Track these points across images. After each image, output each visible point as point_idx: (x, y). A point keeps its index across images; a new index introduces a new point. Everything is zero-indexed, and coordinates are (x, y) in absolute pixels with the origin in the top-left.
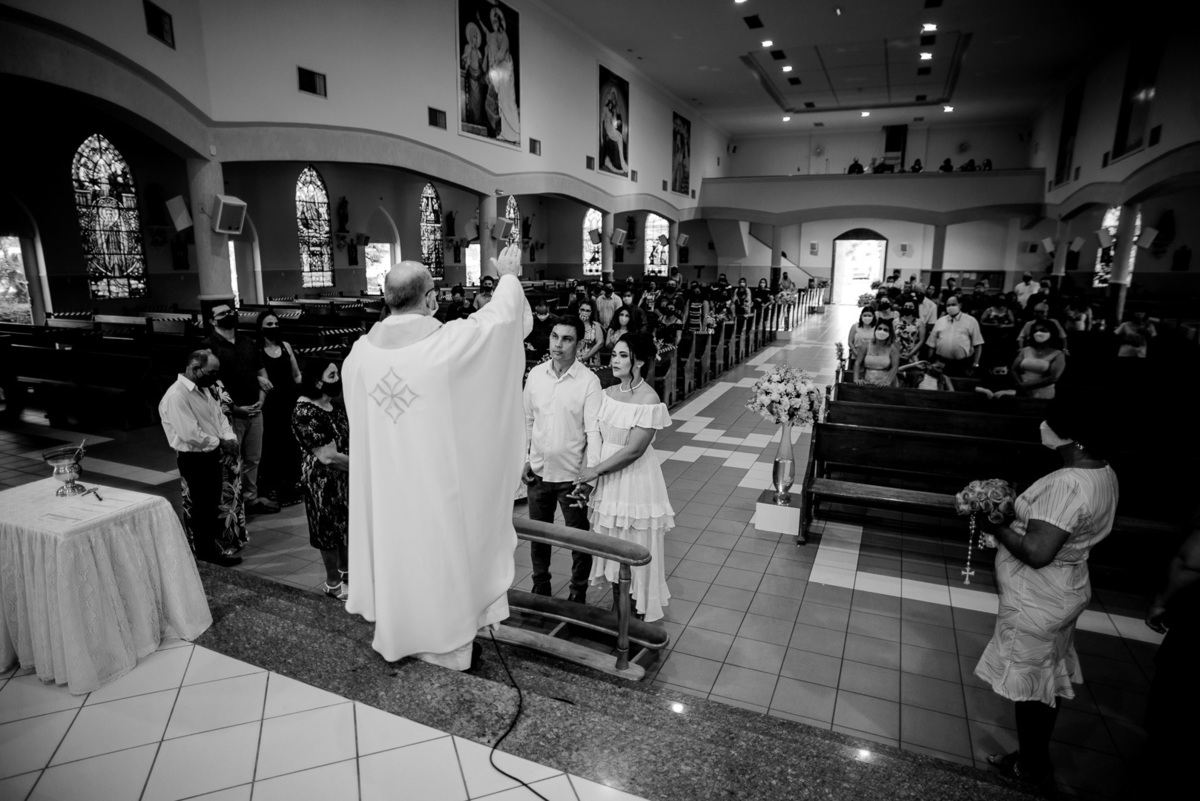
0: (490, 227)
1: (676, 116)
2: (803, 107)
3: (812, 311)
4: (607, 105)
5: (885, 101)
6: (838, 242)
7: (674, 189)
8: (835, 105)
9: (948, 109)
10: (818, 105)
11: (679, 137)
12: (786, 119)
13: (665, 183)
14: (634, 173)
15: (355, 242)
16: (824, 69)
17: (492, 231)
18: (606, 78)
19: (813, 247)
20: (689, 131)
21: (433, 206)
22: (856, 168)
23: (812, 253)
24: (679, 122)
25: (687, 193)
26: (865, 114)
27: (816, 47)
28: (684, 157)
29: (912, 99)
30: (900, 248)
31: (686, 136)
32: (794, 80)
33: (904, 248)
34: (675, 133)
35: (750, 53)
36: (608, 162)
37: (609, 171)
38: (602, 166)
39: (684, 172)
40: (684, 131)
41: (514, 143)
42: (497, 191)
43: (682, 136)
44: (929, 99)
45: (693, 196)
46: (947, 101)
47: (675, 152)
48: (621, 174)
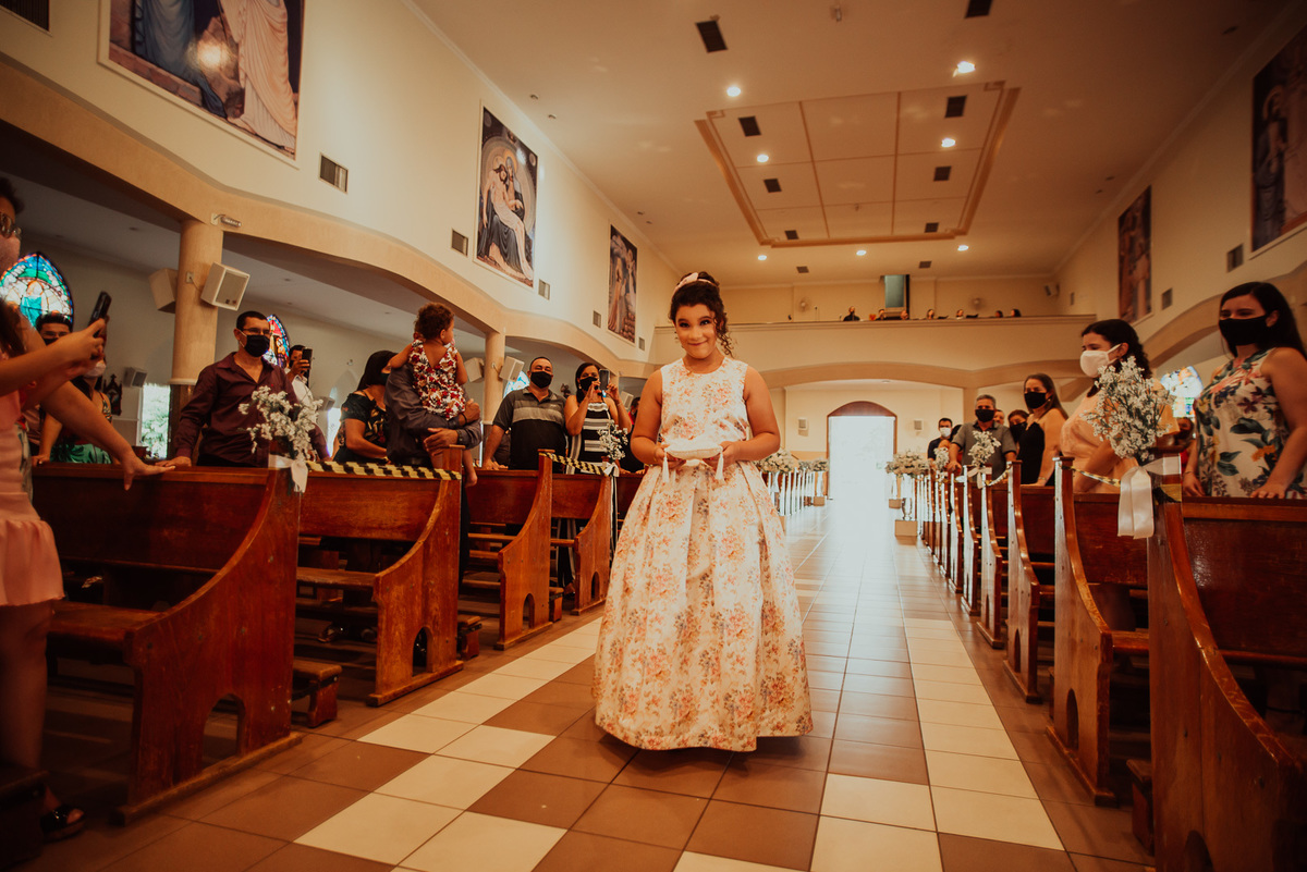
0: (197, 282)
1: (614, 232)
2: (784, 238)
3: (808, 502)
4: (499, 170)
5: (886, 233)
6: (831, 418)
7: (611, 328)
8: (823, 236)
9: (963, 248)
10: (802, 236)
11: (619, 261)
12: (762, 258)
13: (596, 316)
14: (543, 284)
15: (117, 381)
16: (813, 161)
17: (201, 290)
18: (493, 129)
19: (802, 424)
20: (635, 258)
21: (276, 348)
22: (851, 317)
23: (800, 432)
24: (620, 242)
25: (632, 339)
26: (861, 252)
27: (800, 103)
28: (627, 291)
29: (921, 230)
30: (913, 425)
31: (631, 264)
32: (773, 186)
33: (918, 426)
34: (613, 256)
35: (710, 114)
36: (494, 251)
37: (495, 264)
38: (483, 253)
39: (628, 311)
40: (628, 258)
41: (280, 148)
42: (222, 219)
43: (624, 264)
44: (941, 230)
45: (642, 346)
46: (961, 232)
47: (614, 279)
48: (521, 280)
